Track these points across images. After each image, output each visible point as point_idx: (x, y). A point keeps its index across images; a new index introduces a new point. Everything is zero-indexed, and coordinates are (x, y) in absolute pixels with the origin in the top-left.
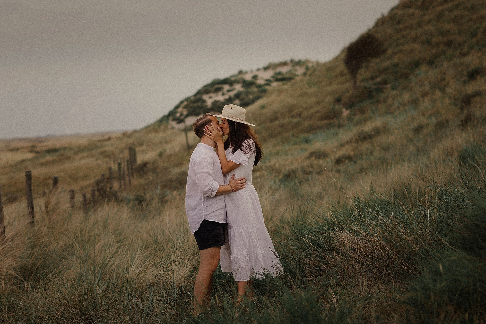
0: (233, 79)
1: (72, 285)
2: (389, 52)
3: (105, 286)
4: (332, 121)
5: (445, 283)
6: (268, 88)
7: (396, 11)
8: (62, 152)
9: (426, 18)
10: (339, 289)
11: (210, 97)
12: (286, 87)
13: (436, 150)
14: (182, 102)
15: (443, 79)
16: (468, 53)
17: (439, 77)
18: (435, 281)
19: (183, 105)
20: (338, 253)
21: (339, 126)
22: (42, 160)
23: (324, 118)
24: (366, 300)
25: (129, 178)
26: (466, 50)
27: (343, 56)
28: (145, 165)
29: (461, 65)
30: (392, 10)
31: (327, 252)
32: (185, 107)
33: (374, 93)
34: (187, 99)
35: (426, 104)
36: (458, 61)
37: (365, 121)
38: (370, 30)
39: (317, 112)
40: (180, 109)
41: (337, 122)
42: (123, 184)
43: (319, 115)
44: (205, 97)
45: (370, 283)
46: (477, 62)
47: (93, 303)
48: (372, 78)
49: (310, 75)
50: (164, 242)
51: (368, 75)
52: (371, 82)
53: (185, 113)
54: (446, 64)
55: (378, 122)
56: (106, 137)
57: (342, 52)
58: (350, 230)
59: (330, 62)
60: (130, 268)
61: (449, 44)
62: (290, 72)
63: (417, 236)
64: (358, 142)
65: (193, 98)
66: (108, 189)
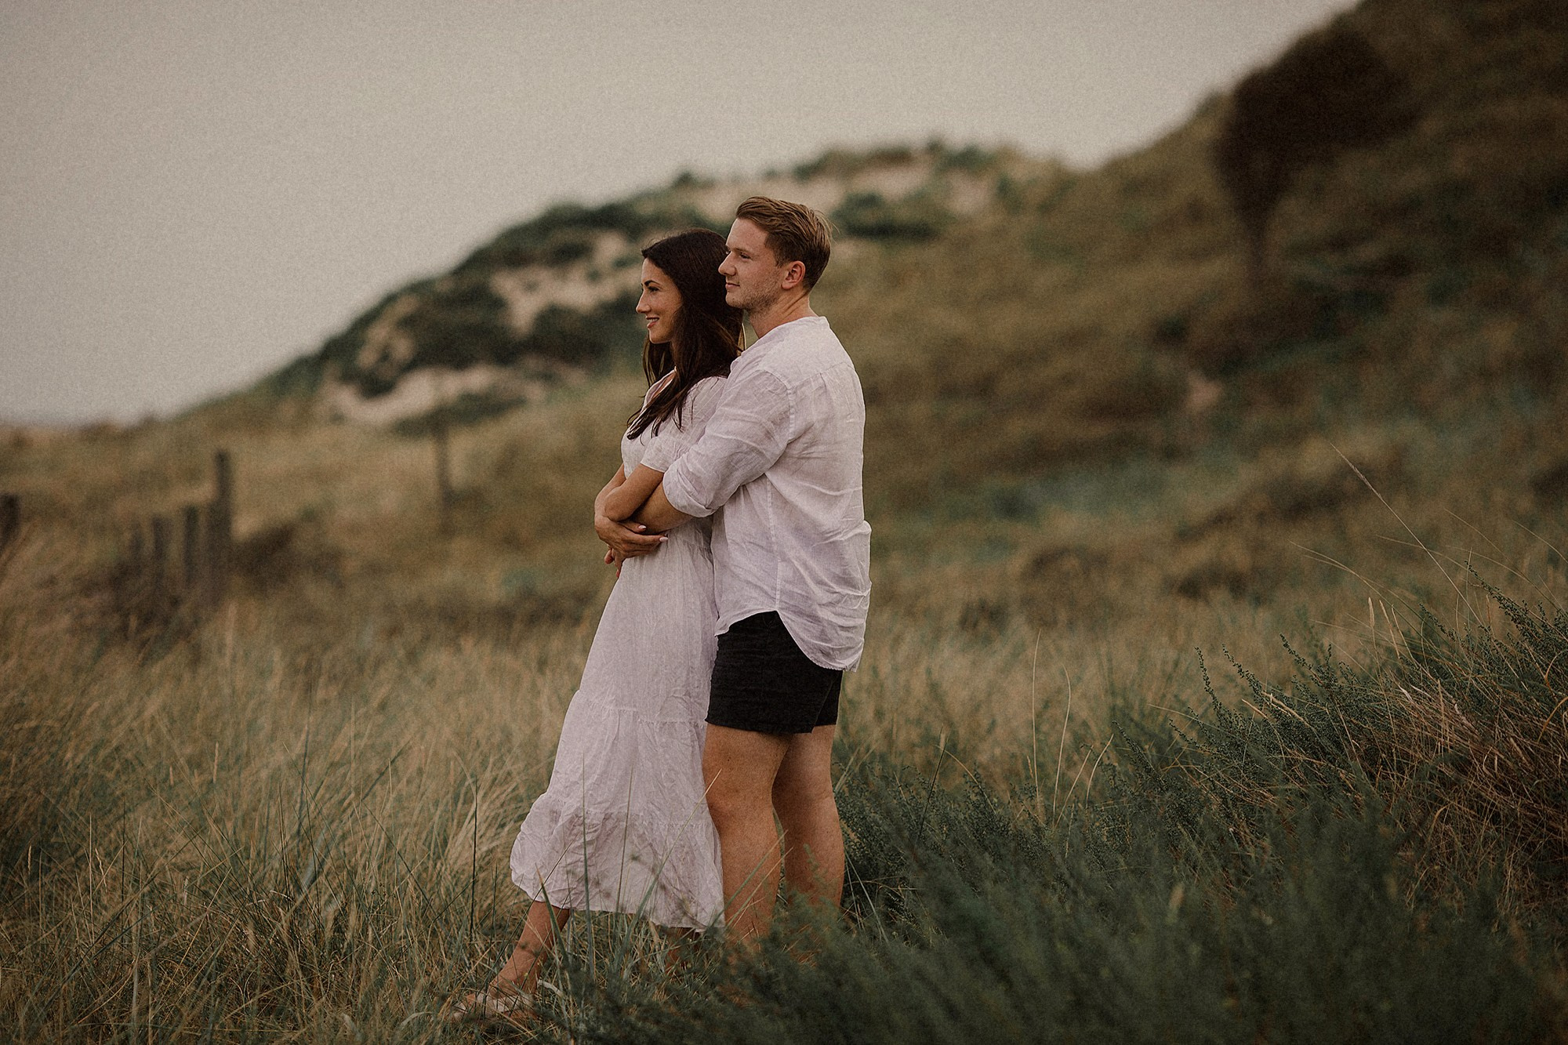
0: (647, 209)
2: (1431, 126)
4: (1133, 428)
11: (531, 287)
14: (390, 299)
19: (394, 316)
21: (1170, 454)
23: (1099, 409)
27: (1208, 131)
32: (408, 323)
33: (1345, 314)
34: (418, 288)
37: (1294, 437)
39: (1067, 380)
40: (379, 333)
41: (1158, 435)
44: (506, 284)
48: (1340, 243)
52: (1333, 260)
53: (405, 349)
57: (1208, 107)
59: (1139, 156)
62: (918, 199)
64: (1265, 522)
65: (444, 288)
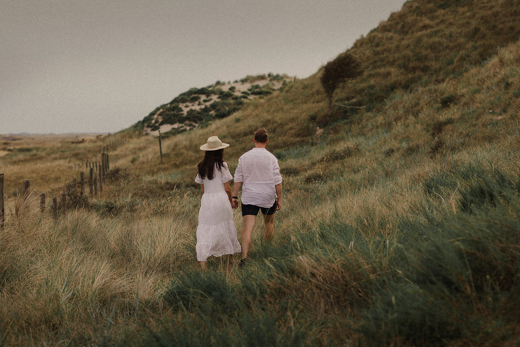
0: (210, 89)
1: (38, 290)
2: (366, 74)
3: (71, 294)
4: (305, 139)
5: (396, 315)
6: (245, 100)
7: (375, 33)
8: (34, 152)
9: (405, 42)
10: (297, 312)
11: (187, 106)
12: (262, 101)
13: (404, 176)
14: (158, 109)
15: (417, 104)
16: (443, 80)
17: (413, 102)
18: (387, 312)
19: (158, 112)
20: (298, 277)
21: (313, 144)
22: (14, 159)
23: (298, 135)
24: (322, 324)
25: (101, 183)
26: (441, 77)
27: (320, 75)
28: (117, 171)
29: (436, 91)
30: (372, 32)
31: (288, 275)
32: (160, 114)
33: (348, 114)
34: (163, 106)
35: (399, 128)
36: (433, 87)
37: (337, 141)
38: (348, 51)
39: (291, 129)
40: (155, 116)
41: (310, 140)
42: (93, 188)
43: (293, 131)
44: (181, 106)
45: (327, 307)
46: (452, 89)
47: (58, 311)
48: (348, 99)
49: (287, 91)
50: (131, 253)
51: (344, 95)
52: (346, 102)
53: (160, 120)
54: (420, 89)
55: (350, 143)
56: (80, 139)
57: (320, 70)
58: (311, 255)
59: (307, 79)
60: (96, 277)
61: (425, 69)
62: (267, 86)
63: (375, 265)
64: (329, 161)
65: (169, 106)
66: (79, 194)
